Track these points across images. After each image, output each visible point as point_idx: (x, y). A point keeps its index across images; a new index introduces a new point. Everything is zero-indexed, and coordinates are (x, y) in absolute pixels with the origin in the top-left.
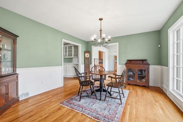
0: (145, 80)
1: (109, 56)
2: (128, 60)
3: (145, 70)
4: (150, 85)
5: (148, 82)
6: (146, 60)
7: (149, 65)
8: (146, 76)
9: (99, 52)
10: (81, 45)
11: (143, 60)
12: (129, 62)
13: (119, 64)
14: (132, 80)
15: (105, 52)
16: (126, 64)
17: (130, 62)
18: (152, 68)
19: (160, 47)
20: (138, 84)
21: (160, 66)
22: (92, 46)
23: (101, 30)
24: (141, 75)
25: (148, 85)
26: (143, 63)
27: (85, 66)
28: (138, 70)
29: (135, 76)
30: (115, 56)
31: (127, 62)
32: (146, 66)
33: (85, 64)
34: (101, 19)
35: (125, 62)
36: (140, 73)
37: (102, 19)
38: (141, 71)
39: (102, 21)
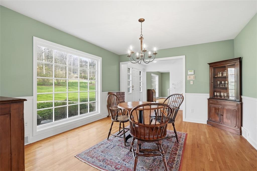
23: (141, 38)
34: (141, 21)
37: (144, 20)
39: (142, 23)
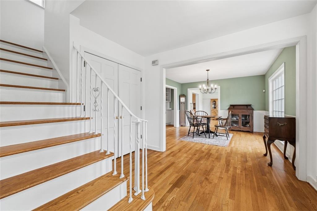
0: (249, 125)
1: (203, 99)
2: (231, 105)
3: (249, 116)
4: (254, 131)
5: (252, 126)
6: (250, 105)
7: (253, 109)
8: (250, 121)
9: (193, 94)
10: (176, 88)
11: (247, 106)
12: (232, 107)
13: (221, 110)
14: (236, 125)
15: (198, 95)
16: (229, 109)
17: (234, 108)
18: (256, 113)
19: (265, 92)
20: (241, 130)
21: (264, 111)
22: (188, 89)
23: (208, 80)
24: (246, 120)
25: (252, 130)
26: (247, 108)
27: (180, 111)
28: (242, 115)
29: (238, 121)
30: (211, 99)
31: (230, 107)
32: (250, 111)
33: (180, 109)
34: (208, 70)
35: (228, 107)
36: (244, 118)
38: (245, 116)
